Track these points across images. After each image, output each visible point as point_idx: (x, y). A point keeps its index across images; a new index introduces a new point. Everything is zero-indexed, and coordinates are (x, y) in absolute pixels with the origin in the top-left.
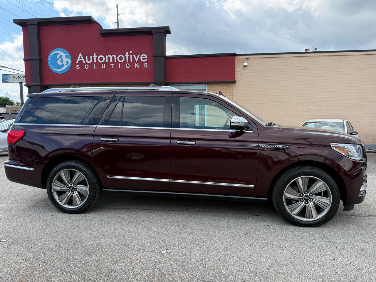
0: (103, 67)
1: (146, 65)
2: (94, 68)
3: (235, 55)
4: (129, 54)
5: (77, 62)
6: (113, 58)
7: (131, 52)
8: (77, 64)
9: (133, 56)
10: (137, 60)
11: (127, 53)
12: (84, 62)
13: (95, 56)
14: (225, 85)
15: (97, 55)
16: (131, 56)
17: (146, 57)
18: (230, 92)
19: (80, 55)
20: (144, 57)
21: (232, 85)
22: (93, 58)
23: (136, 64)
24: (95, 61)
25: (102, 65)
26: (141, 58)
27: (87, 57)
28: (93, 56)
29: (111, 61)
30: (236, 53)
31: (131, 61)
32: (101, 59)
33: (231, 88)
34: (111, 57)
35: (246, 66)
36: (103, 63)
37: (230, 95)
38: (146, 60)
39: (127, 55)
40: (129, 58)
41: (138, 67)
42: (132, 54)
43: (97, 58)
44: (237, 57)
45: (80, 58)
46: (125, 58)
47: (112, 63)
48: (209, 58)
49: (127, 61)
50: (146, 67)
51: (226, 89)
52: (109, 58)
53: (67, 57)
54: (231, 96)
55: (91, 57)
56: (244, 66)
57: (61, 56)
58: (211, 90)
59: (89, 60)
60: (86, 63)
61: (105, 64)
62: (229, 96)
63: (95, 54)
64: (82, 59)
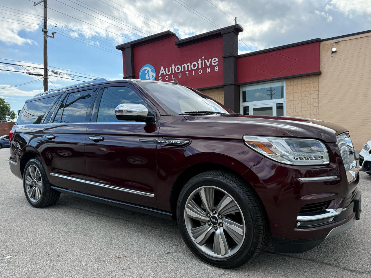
0: (180, 76)
1: (217, 69)
2: (173, 78)
3: (319, 41)
4: (202, 60)
5: (160, 75)
6: (188, 66)
7: (203, 58)
8: (160, 76)
9: (205, 62)
10: (208, 64)
11: (200, 59)
12: (165, 74)
13: (173, 67)
14: (308, 78)
15: (175, 66)
16: (203, 61)
17: (217, 60)
18: (315, 86)
19: (162, 68)
20: (215, 61)
21: (317, 77)
22: (172, 69)
23: (207, 69)
24: (173, 72)
25: (179, 74)
26: (213, 61)
27: (167, 69)
28: (172, 68)
29: (186, 70)
30: (320, 38)
31: (204, 66)
32: (178, 69)
33: (316, 81)
34: (186, 65)
35: (336, 52)
36: (180, 73)
37: (314, 89)
38: (217, 63)
39: (200, 62)
40: (202, 63)
41: (209, 71)
42: (204, 59)
43: (175, 69)
44: (322, 43)
45: (162, 71)
46: (198, 64)
47: (187, 71)
48: (286, 50)
49: (200, 67)
50: (217, 70)
51: (310, 83)
52: (184, 67)
53: (152, 71)
54: (316, 91)
55: (170, 68)
56: (333, 52)
57: (148, 71)
58: (291, 85)
59: (169, 72)
60: (167, 75)
61: (181, 74)
62: (313, 91)
63: (173, 65)
64: (164, 72)
